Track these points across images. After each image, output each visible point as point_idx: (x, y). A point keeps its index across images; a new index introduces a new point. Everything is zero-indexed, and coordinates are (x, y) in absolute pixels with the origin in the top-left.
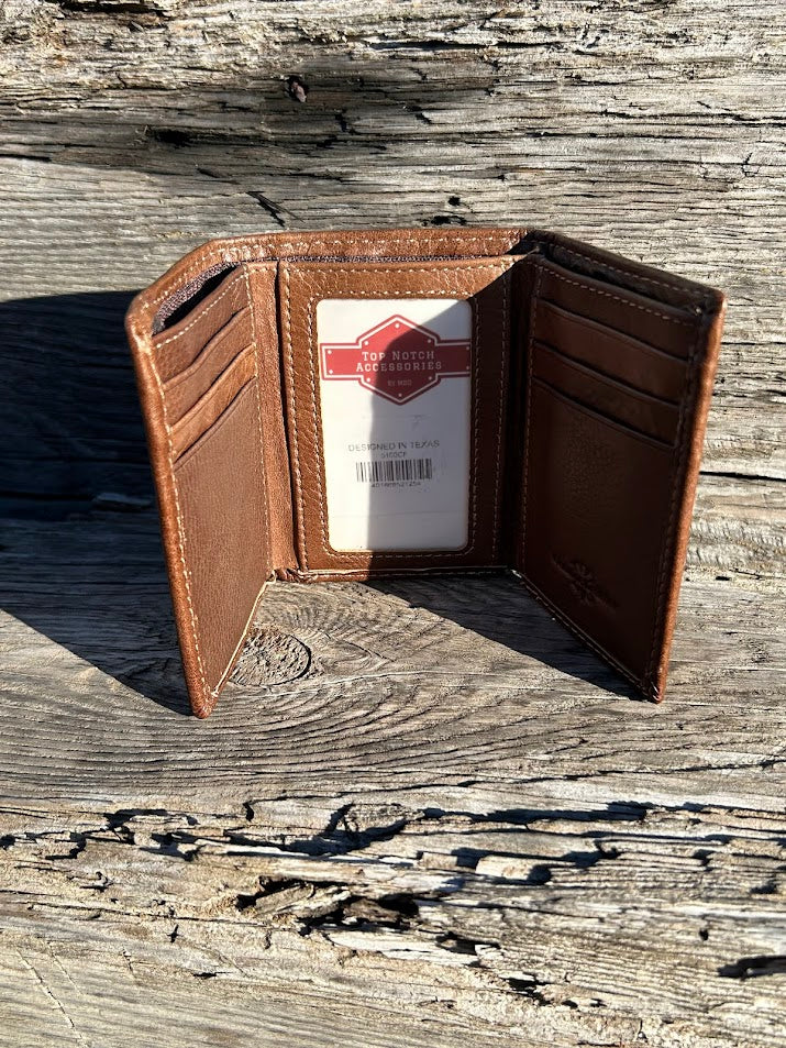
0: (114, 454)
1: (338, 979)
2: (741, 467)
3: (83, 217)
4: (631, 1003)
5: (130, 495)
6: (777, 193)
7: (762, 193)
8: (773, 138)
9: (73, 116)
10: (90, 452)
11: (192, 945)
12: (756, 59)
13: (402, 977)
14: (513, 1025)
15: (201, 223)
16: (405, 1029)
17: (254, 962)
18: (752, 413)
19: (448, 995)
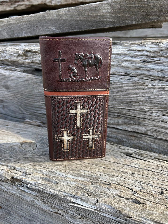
0: (29, 114)
1: (20, 194)
2: (116, 127)
3: (25, 80)
4: (56, 206)
5: (30, 120)
6: (119, 85)
7: (117, 85)
8: (119, 77)
9: (27, 66)
10: (26, 113)
11: (3, 186)
12: (117, 65)
13: (28, 196)
14: (41, 206)
15: (40, 83)
16: (28, 204)
17: (10, 189)
18: (116, 119)
19: (34, 200)
